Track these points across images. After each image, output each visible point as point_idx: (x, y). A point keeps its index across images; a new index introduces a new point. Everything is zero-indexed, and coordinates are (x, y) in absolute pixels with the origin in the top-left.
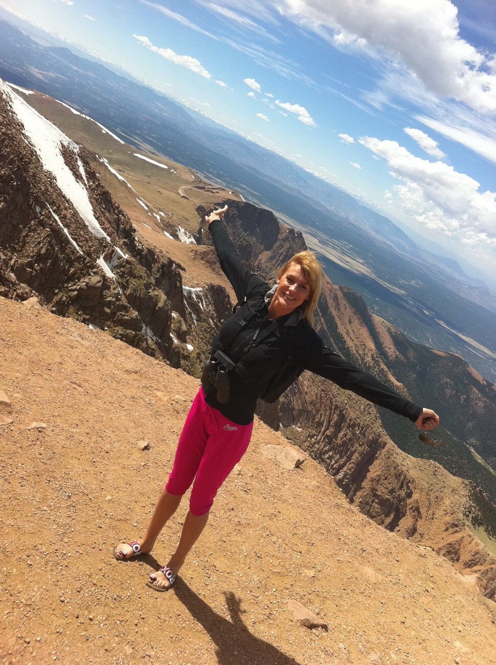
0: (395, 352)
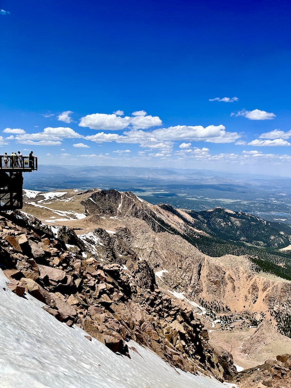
0: (193, 219)
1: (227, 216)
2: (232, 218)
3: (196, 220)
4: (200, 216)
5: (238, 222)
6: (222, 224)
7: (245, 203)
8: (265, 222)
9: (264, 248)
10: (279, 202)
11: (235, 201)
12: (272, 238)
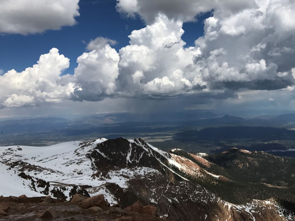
0: (209, 163)
1: (244, 157)
2: (249, 158)
3: (212, 163)
5: (256, 162)
6: (241, 166)
8: (283, 159)
9: (286, 188)
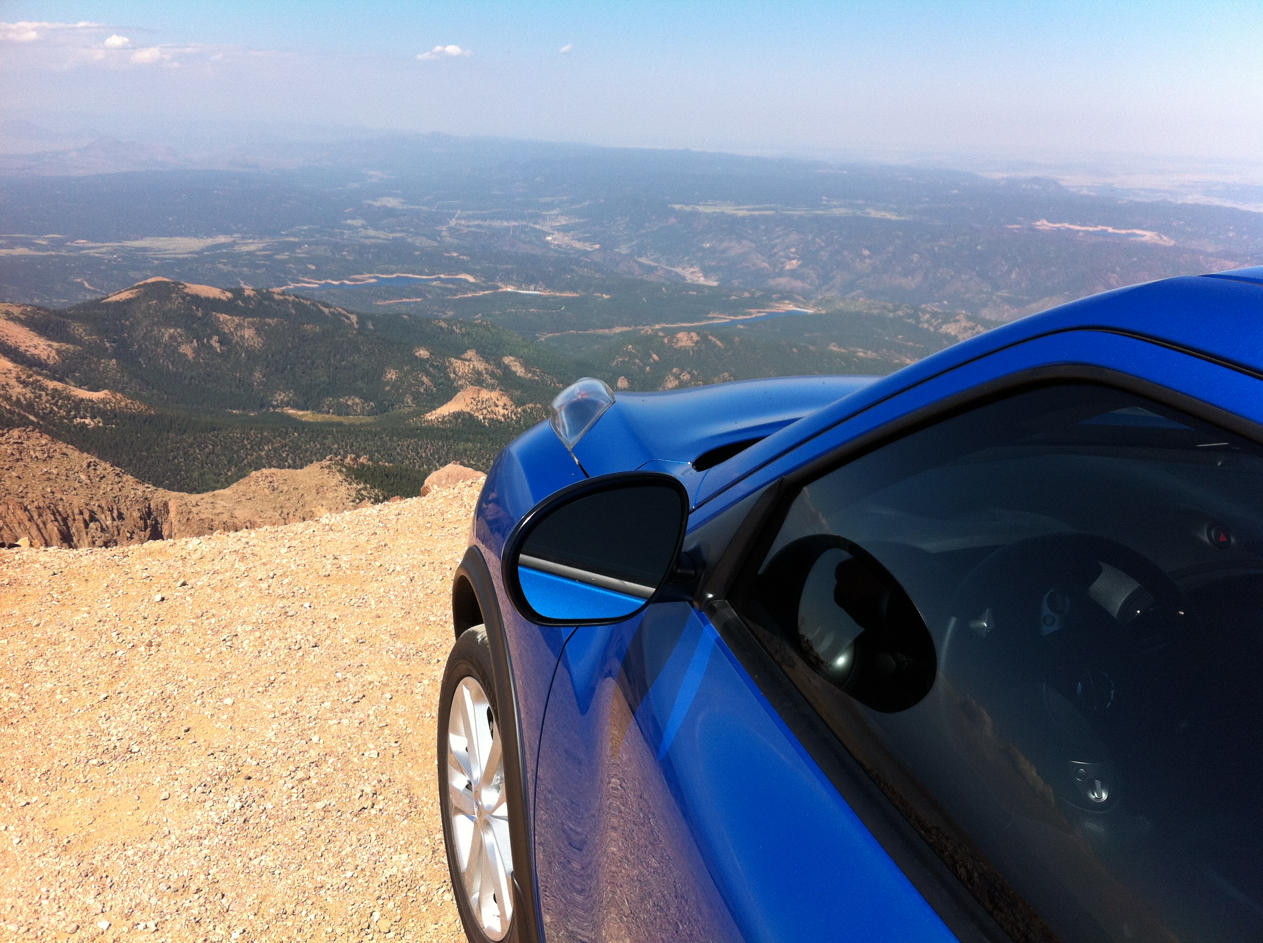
0: (50, 346)
2: (223, 317)
3: (64, 346)
4: (78, 329)
5: (248, 333)
6: (187, 350)
7: (252, 248)
8: (354, 318)
9: (370, 419)
10: (382, 234)
11: (209, 241)
12: (392, 375)
